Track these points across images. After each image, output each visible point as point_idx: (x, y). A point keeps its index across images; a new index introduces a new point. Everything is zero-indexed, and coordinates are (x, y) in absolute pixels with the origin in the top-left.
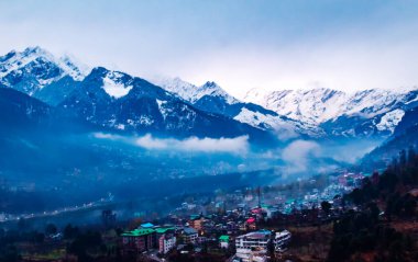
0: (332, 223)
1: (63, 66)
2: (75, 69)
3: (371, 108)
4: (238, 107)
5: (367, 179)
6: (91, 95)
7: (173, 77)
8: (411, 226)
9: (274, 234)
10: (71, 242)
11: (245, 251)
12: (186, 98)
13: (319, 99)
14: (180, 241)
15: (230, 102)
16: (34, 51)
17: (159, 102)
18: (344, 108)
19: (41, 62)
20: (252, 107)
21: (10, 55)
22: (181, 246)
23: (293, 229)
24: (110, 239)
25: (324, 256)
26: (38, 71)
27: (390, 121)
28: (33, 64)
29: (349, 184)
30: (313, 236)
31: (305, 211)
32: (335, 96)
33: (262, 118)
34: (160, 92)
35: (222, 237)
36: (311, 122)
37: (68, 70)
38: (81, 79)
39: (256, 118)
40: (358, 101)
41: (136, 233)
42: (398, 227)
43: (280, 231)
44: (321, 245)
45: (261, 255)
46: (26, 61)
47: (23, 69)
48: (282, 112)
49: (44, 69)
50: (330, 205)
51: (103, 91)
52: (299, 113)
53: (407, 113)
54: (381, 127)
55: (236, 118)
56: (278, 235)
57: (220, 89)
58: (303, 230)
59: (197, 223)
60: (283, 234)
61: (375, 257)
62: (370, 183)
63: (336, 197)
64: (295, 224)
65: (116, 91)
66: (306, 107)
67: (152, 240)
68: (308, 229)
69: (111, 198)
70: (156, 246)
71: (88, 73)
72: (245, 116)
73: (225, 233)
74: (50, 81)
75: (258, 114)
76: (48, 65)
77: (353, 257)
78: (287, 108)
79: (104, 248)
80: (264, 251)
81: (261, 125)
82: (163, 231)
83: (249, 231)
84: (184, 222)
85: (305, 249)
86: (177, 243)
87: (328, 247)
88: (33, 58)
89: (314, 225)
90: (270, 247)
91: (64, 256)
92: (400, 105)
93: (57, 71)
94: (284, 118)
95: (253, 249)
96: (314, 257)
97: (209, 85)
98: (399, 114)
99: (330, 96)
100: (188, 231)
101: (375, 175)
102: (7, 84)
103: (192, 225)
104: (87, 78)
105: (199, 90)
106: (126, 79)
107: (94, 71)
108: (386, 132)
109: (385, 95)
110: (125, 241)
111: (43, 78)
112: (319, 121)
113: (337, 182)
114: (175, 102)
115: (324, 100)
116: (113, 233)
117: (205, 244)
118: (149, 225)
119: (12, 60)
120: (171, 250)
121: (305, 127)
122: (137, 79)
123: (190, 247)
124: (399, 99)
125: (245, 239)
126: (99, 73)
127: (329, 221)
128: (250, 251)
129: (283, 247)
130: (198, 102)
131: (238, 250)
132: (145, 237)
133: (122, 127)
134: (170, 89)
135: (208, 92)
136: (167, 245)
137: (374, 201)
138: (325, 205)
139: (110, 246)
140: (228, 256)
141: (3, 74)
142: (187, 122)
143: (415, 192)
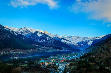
0: (78, 62)
1: (30, 30)
2: (33, 31)
4: (61, 39)
7: (50, 33)
9: (66, 63)
10: (29, 63)
11: (61, 66)
12: (52, 37)
14: (49, 64)
17: (47, 38)
20: (64, 39)
25: (76, 68)
26: (26, 31)
27: (90, 43)
29: (82, 55)
30: (74, 65)
31: (73, 59)
34: (47, 36)
35: (57, 63)
37: (31, 31)
38: (34, 33)
40: (84, 39)
41: (41, 62)
42: (90, 63)
43: (68, 63)
44: (76, 66)
46: (24, 29)
47: (23, 31)
51: (37, 35)
52: (73, 41)
53: (93, 42)
54: (88, 44)
55: (61, 41)
57: (58, 36)
58: (72, 63)
62: (85, 55)
63: (79, 57)
64: (71, 62)
65: (39, 35)
70: (44, 65)
72: (63, 41)
74: (28, 33)
77: (82, 69)
81: (66, 42)
83: (62, 62)
85: (72, 67)
88: (25, 29)
89: (74, 62)
90: (66, 66)
92: (92, 40)
93: (29, 31)
94: (70, 41)
96: (74, 68)
98: (92, 42)
99: (79, 38)
101: (87, 53)
102: (20, 34)
106: (41, 33)
108: (89, 45)
109: (89, 38)
112: (76, 42)
113: (79, 54)
114: (50, 38)
115: (77, 39)
116: (37, 62)
117: (53, 65)
119: (21, 29)
121: (74, 43)
122: (43, 33)
125: (61, 64)
126: (37, 32)
128: (62, 66)
130: (54, 38)
133: (40, 42)
134: (49, 35)
135: (56, 36)
136: (46, 64)
137: (86, 58)
138: (77, 58)
139: (36, 64)
140: (58, 67)
141: (20, 32)
142: (52, 41)
143: (94, 57)
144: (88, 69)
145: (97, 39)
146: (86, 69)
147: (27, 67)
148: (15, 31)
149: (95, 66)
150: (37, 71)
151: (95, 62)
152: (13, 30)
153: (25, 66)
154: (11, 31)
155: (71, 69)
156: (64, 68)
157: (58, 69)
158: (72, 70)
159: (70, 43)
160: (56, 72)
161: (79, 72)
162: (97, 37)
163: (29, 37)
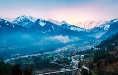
0: (94, 53)
1: (30, 19)
2: (33, 20)
3: (102, 25)
4: (70, 26)
5: (102, 42)
6: (37, 26)
7: (55, 20)
8: (113, 53)
9: (80, 56)
10: (34, 59)
11: (74, 60)
12: (58, 25)
13: (89, 23)
15: (68, 25)
16: (24, 16)
17: (52, 26)
18: (95, 25)
19: (25, 19)
20: (74, 26)
21: (18, 18)
22: (59, 59)
23: (85, 54)
24: (42, 58)
25: (93, 60)
26: (25, 21)
27: (107, 28)
28: (24, 19)
29: (98, 43)
30: (89, 56)
31: (87, 50)
32: (93, 22)
33: (76, 29)
34: (52, 24)
35: (68, 57)
36: (88, 29)
37: (31, 20)
38: (34, 22)
39: (75, 29)
40: (99, 23)
41: (48, 57)
42: (110, 53)
43: (82, 55)
44: (92, 58)
45: (78, 61)
46: (22, 19)
47: (21, 21)
48: (81, 27)
49: (26, 20)
50: (93, 48)
51: (39, 24)
52: (85, 27)
53: (111, 25)
54: (104, 29)
55: (70, 29)
56: (81, 56)
57: (66, 22)
58: (87, 54)
59: (62, 54)
60: (82, 56)
61: (105, 60)
63: (95, 46)
64: (85, 53)
65: (42, 24)
66: (86, 26)
67: (52, 58)
69: (42, 49)
70: (53, 60)
71: (36, 21)
72: (72, 28)
73: (69, 56)
74: (27, 23)
75: (75, 28)
76: (27, 19)
77: (100, 61)
78: (82, 26)
79: (41, 61)
80: (78, 60)
81: (76, 30)
82: (55, 56)
83: (74, 55)
84: (59, 54)
85: (88, 59)
86: (58, 59)
87: (93, 58)
88: (23, 18)
89: (90, 53)
90: (80, 59)
91: (32, 63)
92: (109, 24)
93: (29, 21)
94: (81, 28)
95: (76, 59)
96: (90, 61)
97: (63, 22)
98: (109, 26)
99: (92, 23)
100: (60, 56)
101: (104, 41)
102: (18, 24)
103: (61, 54)
104: (36, 22)
105: (61, 23)
106: (44, 21)
107: (37, 20)
108: (106, 30)
109: (105, 21)
110: (46, 59)
111: (26, 22)
112: (90, 29)
113: (95, 43)
114: (56, 26)
115: (90, 24)
116: (43, 57)
117: (64, 59)
120: (57, 60)
121: (86, 30)
122: (47, 21)
123: (61, 60)
124: (109, 22)
125: (74, 57)
126: (38, 20)
127: (93, 52)
129: (83, 59)
130: (61, 26)
131: (72, 60)
132: (51, 58)
133: (44, 32)
134: (54, 23)
135: (63, 23)
136: (56, 59)
137: (104, 47)
138: (92, 48)
139: (43, 60)
140: (70, 61)
141: (17, 22)
142: (59, 31)
143: (114, 44)
144: (108, 59)
145: (115, 21)
146: (105, 59)
147: (33, 64)
148: (11, 22)
149: (116, 55)
150: (46, 68)
151: (116, 50)
152: (9, 21)
153: (30, 63)
154: (6, 22)
155: (87, 62)
156: (78, 62)
157: (71, 64)
158: (89, 62)
159: (81, 30)
160: (69, 67)
161: (97, 64)
162: (115, 19)
163: (29, 28)
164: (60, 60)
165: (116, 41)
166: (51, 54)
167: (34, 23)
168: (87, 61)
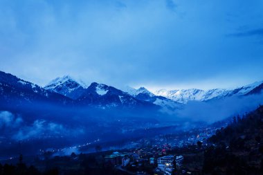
0: (203, 152)
2: (84, 83)
4: (155, 97)
5: (218, 130)
6: (91, 94)
8: (243, 154)
9: (175, 157)
10: (82, 161)
11: (162, 165)
12: (131, 94)
13: (192, 94)
15: (151, 96)
16: (67, 77)
17: (120, 97)
19: (70, 81)
20: (161, 98)
21: (57, 79)
22: (131, 163)
23: (184, 155)
24: (100, 159)
25: (201, 168)
26: (68, 85)
28: (66, 82)
29: (209, 133)
30: (194, 159)
31: (189, 146)
32: (200, 92)
33: (166, 103)
34: (120, 92)
37: (81, 84)
38: (87, 88)
39: (163, 103)
41: (111, 156)
42: (236, 154)
43: (178, 156)
44: (199, 163)
45: (170, 167)
46: (64, 81)
47: (62, 85)
48: (175, 100)
49: (71, 84)
50: (201, 143)
51: (96, 93)
52: (183, 100)
55: (154, 103)
56: (177, 158)
57: (146, 90)
58: (189, 155)
59: (139, 152)
60: (180, 157)
62: (220, 133)
63: (204, 139)
64: (185, 152)
65: (101, 92)
67: (119, 159)
68: (191, 155)
70: (120, 163)
71: (89, 85)
72: (158, 102)
73: (152, 157)
74: (73, 89)
75: (164, 101)
76: (73, 82)
77: (216, 169)
79: (97, 164)
80: (172, 166)
81: (166, 105)
82: (123, 155)
83: (163, 155)
84: (133, 151)
85: (191, 165)
86: (130, 161)
87: (202, 164)
88: (67, 80)
89: (194, 153)
90: (174, 163)
91: (79, 168)
93: (76, 85)
94: (176, 102)
96: (196, 169)
99: (197, 92)
100: (136, 155)
101: (222, 128)
102: (56, 91)
103: (137, 152)
104: (89, 87)
105: (137, 91)
106: (105, 87)
107: (92, 84)
110: (107, 161)
111: (71, 88)
113: (203, 132)
114: (127, 96)
115: (194, 94)
116: (101, 156)
117: (142, 162)
118: (117, 153)
120: (128, 164)
122: (111, 87)
123: (136, 163)
125: (162, 159)
126: (94, 85)
127: (202, 151)
128: (164, 165)
129: (180, 163)
130: (137, 96)
131: (159, 165)
132: (115, 159)
133: (104, 108)
134: (124, 90)
135: (141, 92)
137: (222, 141)
140: (154, 168)
141: (54, 87)
142: (132, 105)
143: (243, 137)
148: (43, 86)
149: (250, 160)
152: (39, 85)
154: (33, 86)
155: (189, 171)
156: (170, 170)
157: (157, 173)
158: (193, 172)
159: (176, 105)
162: (242, 88)
163: (76, 99)
164: (133, 164)
165: (248, 130)
166: (116, 151)
167: (85, 89)
168: (190, 169)
